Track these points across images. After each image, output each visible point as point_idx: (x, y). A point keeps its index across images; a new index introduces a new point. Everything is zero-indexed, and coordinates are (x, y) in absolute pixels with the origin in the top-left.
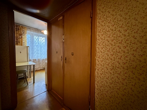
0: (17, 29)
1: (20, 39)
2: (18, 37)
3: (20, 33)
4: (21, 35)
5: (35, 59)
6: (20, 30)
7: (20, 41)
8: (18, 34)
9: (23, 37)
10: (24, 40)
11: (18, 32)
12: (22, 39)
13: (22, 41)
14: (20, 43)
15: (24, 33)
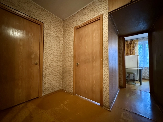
0: (131, 43)
1: (133, 51)
2: (132, 49)
3: (133, 46)
4: (134, 47)
5: (147, 67)
6: (133, 44)
7: (133, 52)
8: (131, 47)
9: (136, 48)
10: (136, 50)
11: (131, 46)
12: (134, 50)
13: (134, 52)
14: (133, 53)
15: (136, 45)
